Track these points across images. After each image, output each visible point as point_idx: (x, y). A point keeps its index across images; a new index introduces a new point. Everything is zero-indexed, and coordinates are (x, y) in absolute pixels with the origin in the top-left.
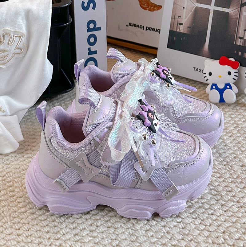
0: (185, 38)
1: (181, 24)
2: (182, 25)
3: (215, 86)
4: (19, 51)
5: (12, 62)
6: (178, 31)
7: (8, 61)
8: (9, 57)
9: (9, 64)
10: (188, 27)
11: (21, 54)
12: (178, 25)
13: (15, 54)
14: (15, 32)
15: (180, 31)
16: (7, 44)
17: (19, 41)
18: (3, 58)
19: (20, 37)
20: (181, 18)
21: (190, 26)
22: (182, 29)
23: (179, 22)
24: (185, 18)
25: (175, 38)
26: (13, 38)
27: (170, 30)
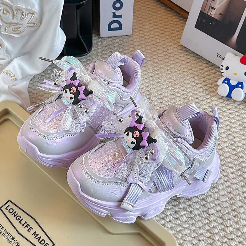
0: (215, 24)
1: (214, 8)
2: (215, 10)
3: (227, 81)
4: (32, 25)
5: (25, 33)
6: (209, 14)
7: (22, 32)
8: (22, 29)
9: (22, 34)
10: (220, 14)
11: (34, 27)
12: (211, 8)
13: (28, 27)
14: (27, 10)
15: (211, 15)
16: (19, 19)
17: (31, 17)
18: (16, 30)
19: (33, 14)
20: (214, 2)
21: (222, 13)
22: (213, 14)
23: (212, 6)
24: (219, 4)
25: (204, 20)
26: (26, 15)
27: (201, 11)
